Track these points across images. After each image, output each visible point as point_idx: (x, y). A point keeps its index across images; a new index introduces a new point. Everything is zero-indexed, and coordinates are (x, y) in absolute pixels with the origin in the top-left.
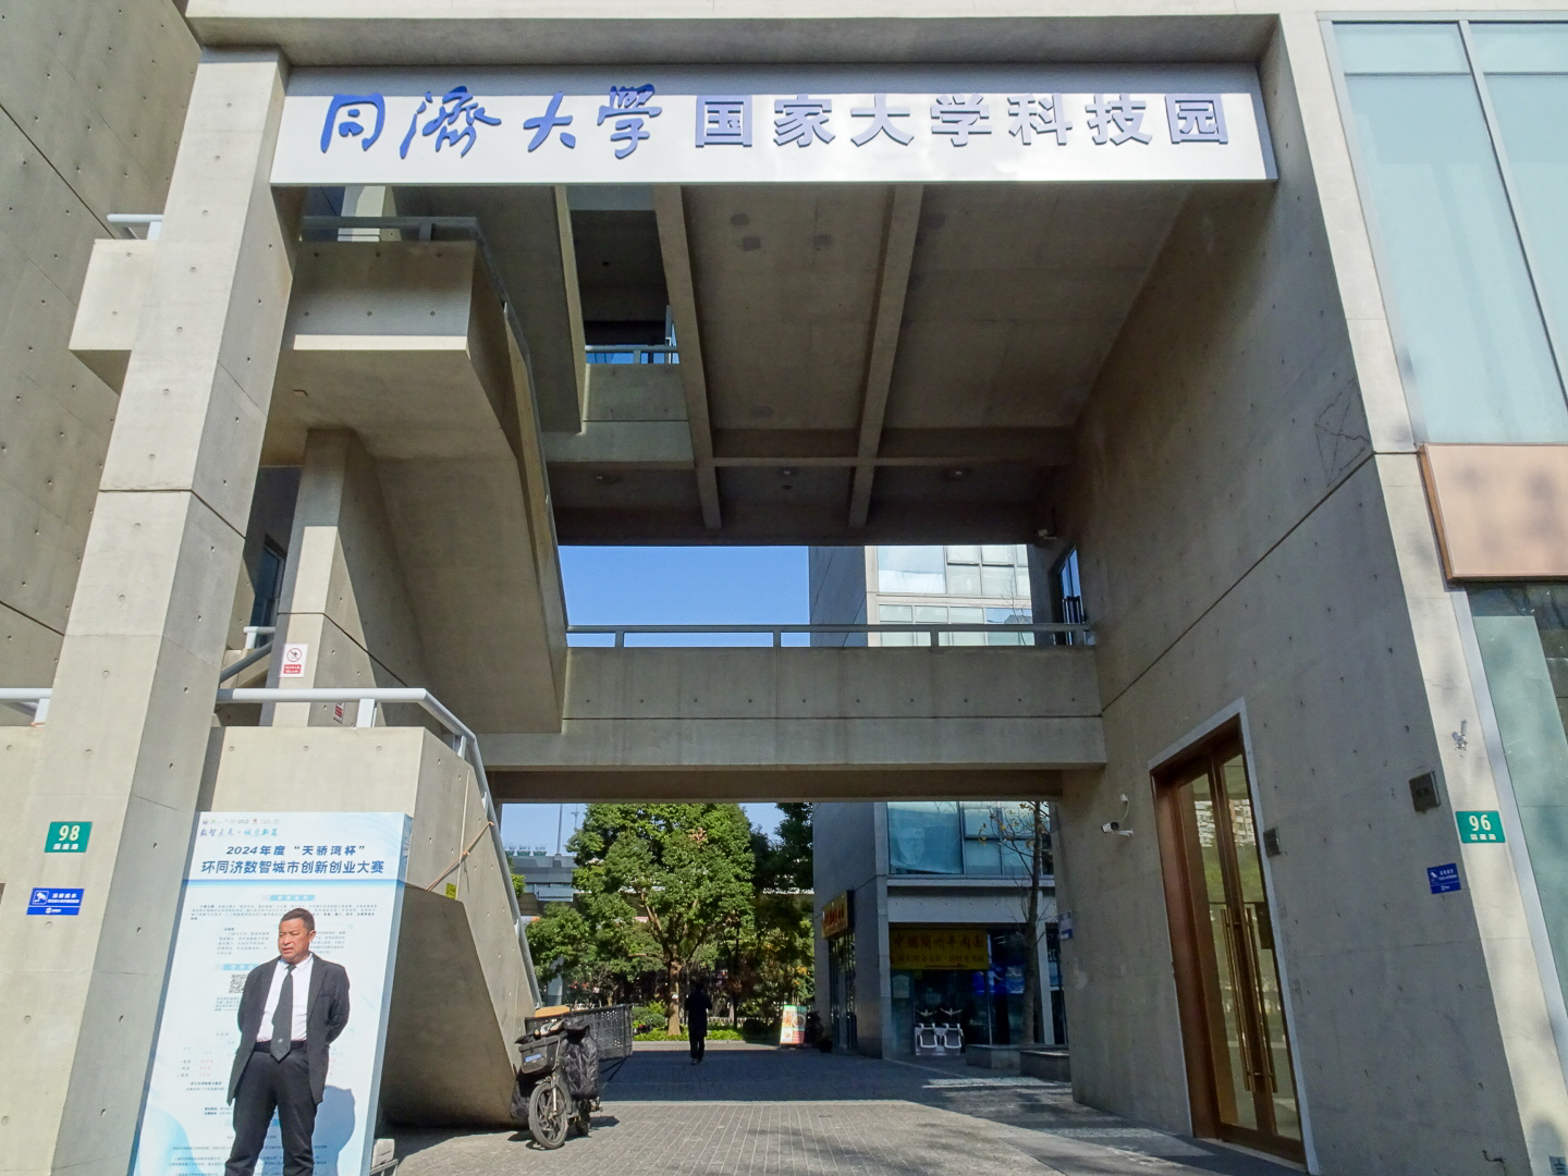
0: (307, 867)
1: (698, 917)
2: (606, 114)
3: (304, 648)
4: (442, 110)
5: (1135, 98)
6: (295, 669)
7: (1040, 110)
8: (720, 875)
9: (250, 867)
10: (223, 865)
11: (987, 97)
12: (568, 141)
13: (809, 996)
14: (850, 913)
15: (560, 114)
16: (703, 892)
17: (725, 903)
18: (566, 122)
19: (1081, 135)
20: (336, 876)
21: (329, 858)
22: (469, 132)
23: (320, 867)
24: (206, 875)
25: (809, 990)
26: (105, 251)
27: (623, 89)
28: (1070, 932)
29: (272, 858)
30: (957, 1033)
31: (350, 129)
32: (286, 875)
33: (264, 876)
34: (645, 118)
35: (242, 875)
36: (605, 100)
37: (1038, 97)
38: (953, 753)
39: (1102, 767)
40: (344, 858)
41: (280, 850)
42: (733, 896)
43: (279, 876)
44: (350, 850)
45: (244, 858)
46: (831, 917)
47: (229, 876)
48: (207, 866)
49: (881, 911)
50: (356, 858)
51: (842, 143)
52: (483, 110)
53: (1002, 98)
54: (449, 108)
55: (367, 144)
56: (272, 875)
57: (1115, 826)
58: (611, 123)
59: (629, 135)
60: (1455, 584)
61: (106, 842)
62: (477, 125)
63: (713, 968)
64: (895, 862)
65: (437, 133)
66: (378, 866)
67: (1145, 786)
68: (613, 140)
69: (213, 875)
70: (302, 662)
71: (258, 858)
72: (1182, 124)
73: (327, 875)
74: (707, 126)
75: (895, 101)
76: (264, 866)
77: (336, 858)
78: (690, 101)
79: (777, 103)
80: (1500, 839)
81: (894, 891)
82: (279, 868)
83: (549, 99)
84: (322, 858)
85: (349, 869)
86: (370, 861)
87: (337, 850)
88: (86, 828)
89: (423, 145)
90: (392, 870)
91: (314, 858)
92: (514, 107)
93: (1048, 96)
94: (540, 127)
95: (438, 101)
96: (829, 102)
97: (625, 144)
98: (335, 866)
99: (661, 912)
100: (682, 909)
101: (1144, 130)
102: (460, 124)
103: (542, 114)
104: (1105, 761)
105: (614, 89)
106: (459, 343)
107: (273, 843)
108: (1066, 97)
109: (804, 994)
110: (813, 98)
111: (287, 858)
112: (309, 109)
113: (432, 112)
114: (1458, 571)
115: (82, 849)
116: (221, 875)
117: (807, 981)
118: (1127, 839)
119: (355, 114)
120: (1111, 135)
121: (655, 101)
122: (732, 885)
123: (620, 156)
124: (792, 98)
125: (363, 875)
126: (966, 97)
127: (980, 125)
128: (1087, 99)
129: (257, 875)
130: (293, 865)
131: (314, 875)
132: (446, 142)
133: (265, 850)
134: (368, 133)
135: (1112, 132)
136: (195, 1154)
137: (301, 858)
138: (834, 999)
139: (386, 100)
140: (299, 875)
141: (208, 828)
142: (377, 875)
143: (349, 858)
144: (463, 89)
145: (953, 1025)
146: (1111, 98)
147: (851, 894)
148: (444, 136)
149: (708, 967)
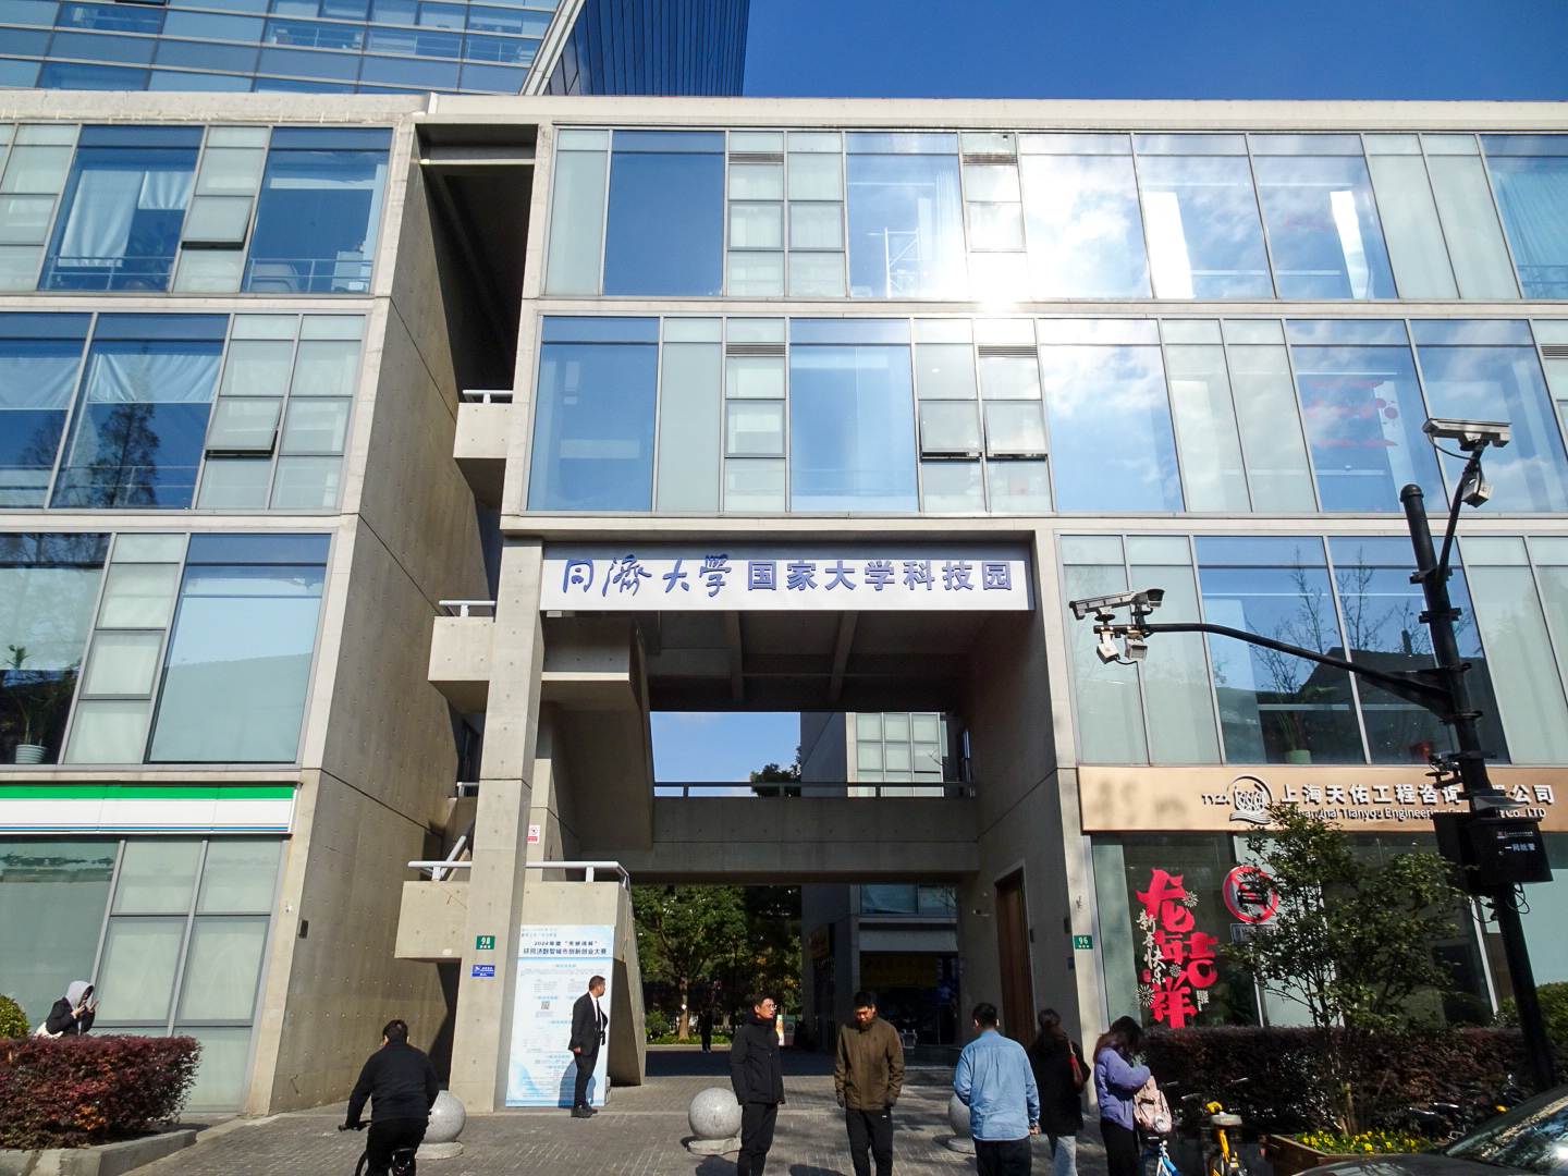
0: (572, 951)
1: (704, 939)
2: (704, 571)
3: (538, 827)
4: (622, 568)
5: (967, 563)
6: (535, 839)
7: (920, 570)
8: (724, 905)
9: (545, 951)
10: (533, 951)
11: (893, 561)
12: (685, 587)
13: (797, 1006)
14: (831, 941)
15: (680, 571)
16: (708, 919)
17: (727, 929)
18: (684, 576)
19: (939, 584)
20: (585, 956)
21: (581, 947)
22: (636, 581)
23: (578, 951)
24: (526, 955)
25: (796, 1001)
26: (441, 624)
27: (712, 557)
28: (963, 969)
29: (555, 947)
30: (913, 1037)
31: (576, 580)
32: (562, 955)
33: (552, 956)
34: (723, 573)
35: (542, 955)
36: (702, 563)
37: (919, 562)
38: (887, 864)
39: (977, 873)
40: (588, 947)
41: (558, 943)
42: (734, 923)
43: (559, 955)
44: (591, 944)
45: (543, 947)
46: (816, 943)
47: (536, 955)
48: (526, 951)
49: (854, 943)
50: (594, 947)
51: (821, 588)
52: (642, 569)
53: (901, 562)
54: (626, 566)
55: (586, 588)
56: (556, 955)
57: (978, 912)
58: (706, 575)
59: (716, 583)
60: (1084, 833)
61: (501, 945)
62: (640, 576)
63: (708, 980)
64: (865, 904)
65: (620, 582)
66: (604, 951)
67: (993, 891)
68: (708, 586)
69: (529, 955)
70: (538, 835)
71: (549, 947)
72: (989, 578)
73: (580, 955)
74: (755, 578)
75: (847, 564)
76: (552, 951)
77: (584, 947)
78: (745, 563)
79: (789, 565)
80: (1091, 947)
81: (864, 927)
82: (559, 952)
83: (676, 561)
84: (578, 947)
85: (591, 952)
86: (600, 948)
87: (585, 943)
88: (493, 939)
89: (614, 588)
90: (610, 953)
91: (574, 947)
92: (658, 567)
93: (924, 562)
94: (672, 578)
95: (620, 562)
96: (815, 565)
97: (713, 588)
98: (584, 951)
99: (675, 935)
100: (692, 934)
101: (970, 582)
102: (631, 577)
103: (672, 571)
104: (977, 869)
105: (707, 557)
106: (625, 676)
107: (555, 940)
108: (932, 562)
109: (792, 1004)
110: (807, 562)
111: (562, 947)
112: (556, 567)
113: (616, 571)
114: (1086, 828)
115: (492, 948)
116: (533, 955)
117: (795, 992)
118: (986, 919)
119: (578, 571)
120: (954, 585)
121: (728, 563)
122: (734, 914)
123: (711, 595)
124: (796, 562)
125: (597, 955)
126: (883, 562)
127: (889, 577)
128: (943, 563)
129: (549, 955)
130: (565, 951)
131: (575, 955)
132: (625, 587)
133: (552, 943)
134: (586, 582)
135: (955, 582)
136: (533, 1080)
137: (568, 947)
138: (818, 1011)
139: (594, 561)
140: (568, 955)
141: (525, 933)
142: (603, 955)
143: (591, 947)
144: (631, 557)
145: (909, 1030)
146: (955, 563)
147: (832, 927)
148: (624, 584)
149: (704, 978)
